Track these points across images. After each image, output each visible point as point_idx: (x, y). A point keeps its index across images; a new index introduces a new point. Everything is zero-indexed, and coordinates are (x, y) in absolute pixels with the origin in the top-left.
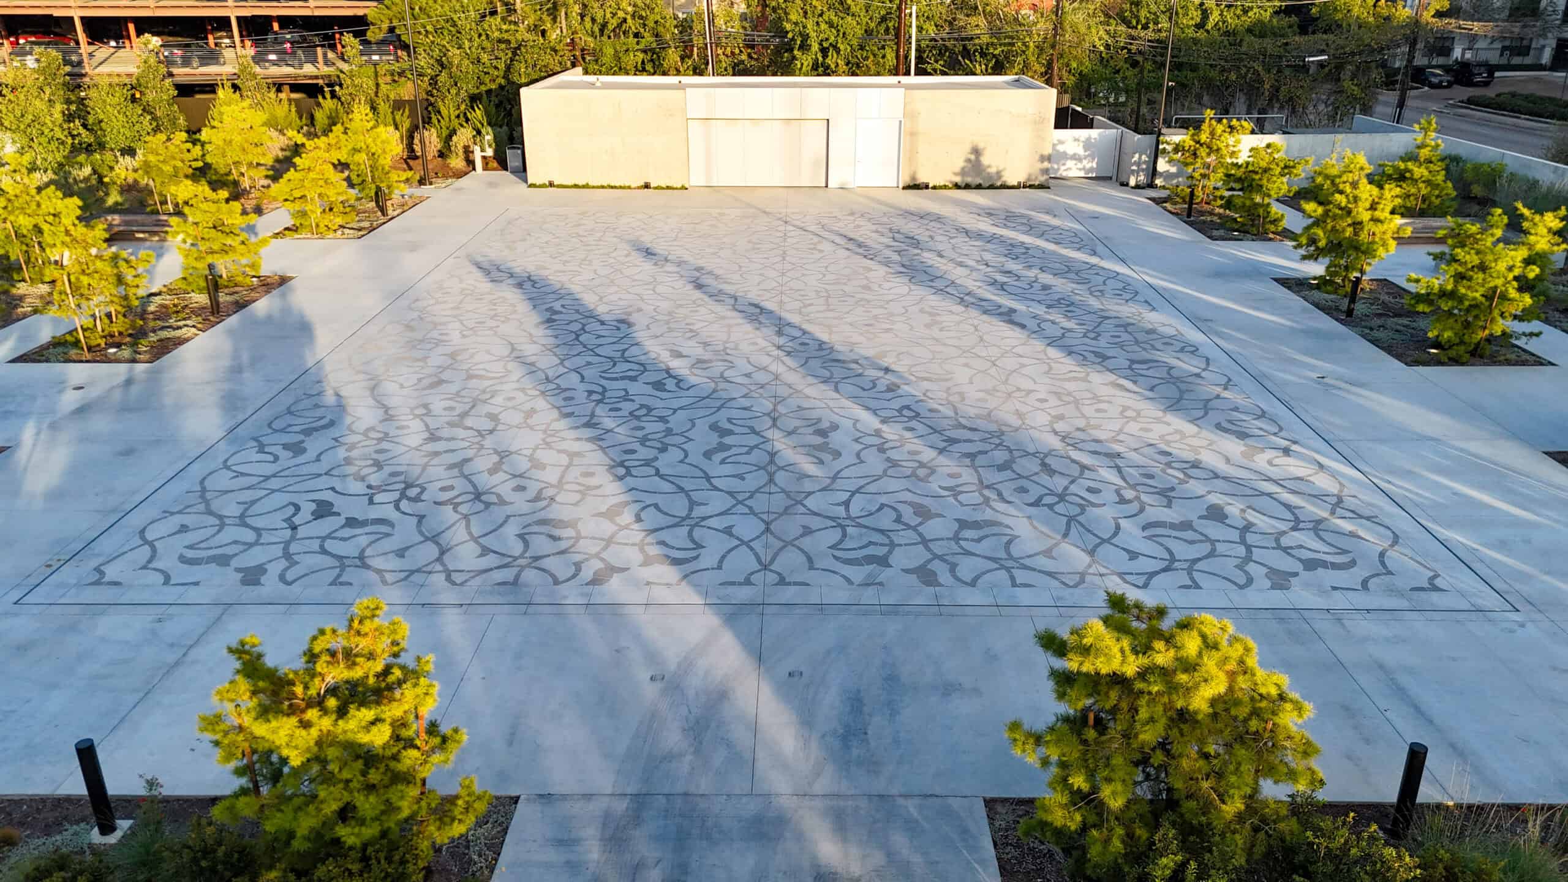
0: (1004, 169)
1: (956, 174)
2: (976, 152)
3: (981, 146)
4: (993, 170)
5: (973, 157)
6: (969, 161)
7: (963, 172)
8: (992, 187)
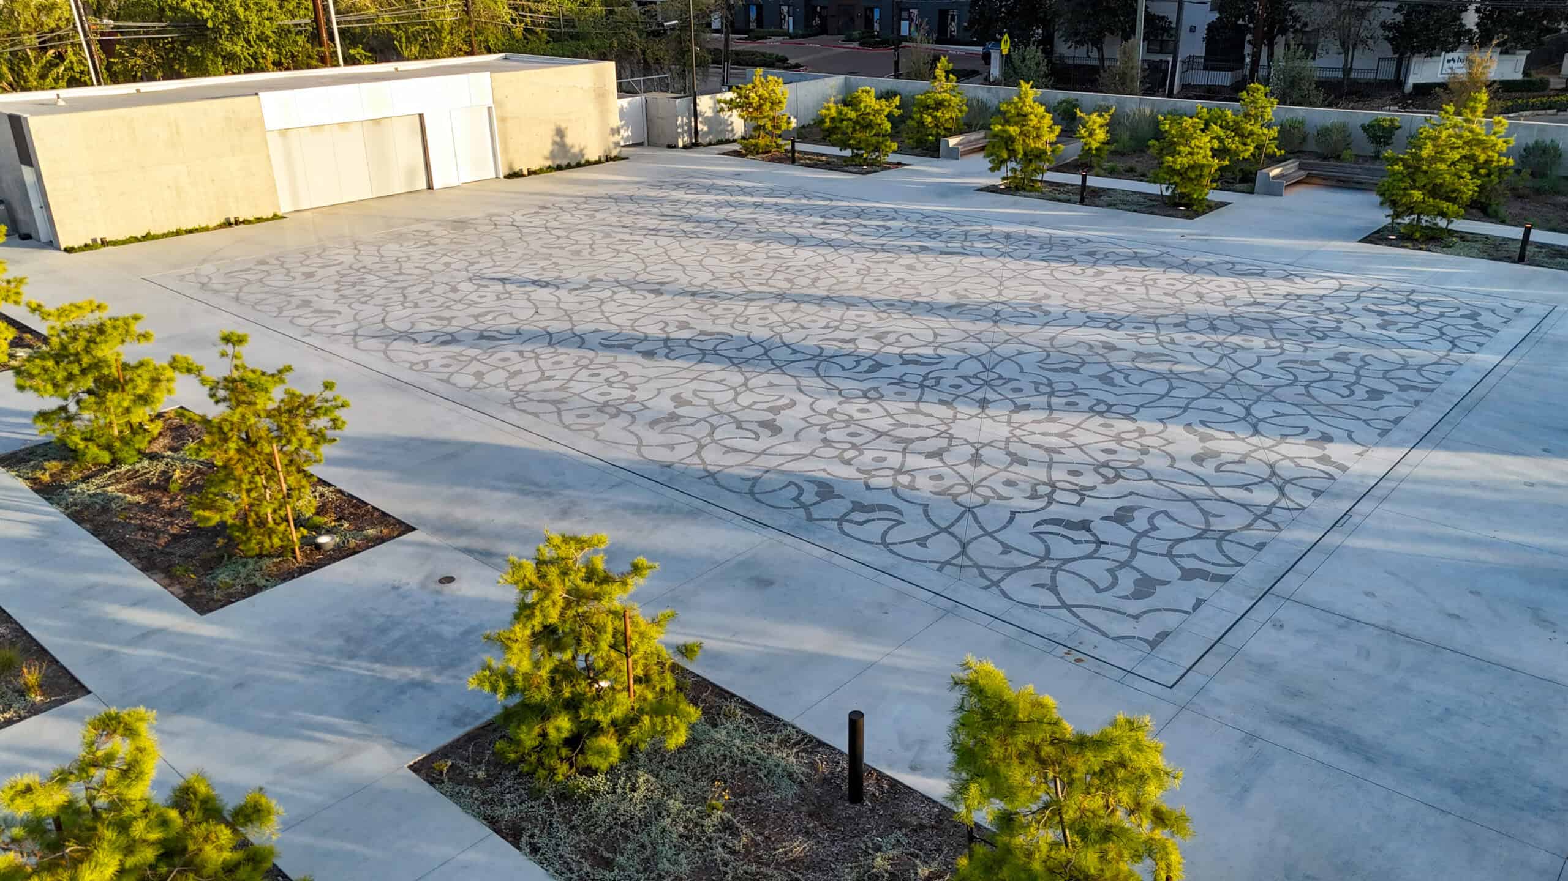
0: (585, 147)
1: (546, 158)
2: (560, 133)
3: (563, 126)
4: (576, 150)
5: (558, 139)
6: (555, 143)
7: (553, 156)
8: (579, 165)
